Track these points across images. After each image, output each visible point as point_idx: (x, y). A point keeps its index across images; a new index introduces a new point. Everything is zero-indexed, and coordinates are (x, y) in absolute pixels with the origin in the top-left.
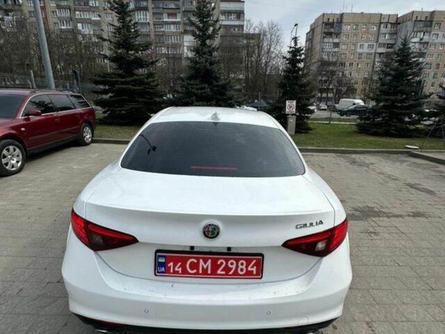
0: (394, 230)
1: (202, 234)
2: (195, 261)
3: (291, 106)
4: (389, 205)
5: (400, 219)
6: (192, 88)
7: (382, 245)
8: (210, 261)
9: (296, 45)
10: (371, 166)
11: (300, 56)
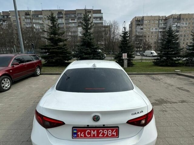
0: (173, 109)
1: (92, 119)
2: (90, 131)
3: (125, 56)
4: (171, 98)
5: (176, 104)
6: (83, 50)
7: (169, 116)
8: (96, 131)
9: (125, 30)
10: (161, 80)
11: (127, 35)
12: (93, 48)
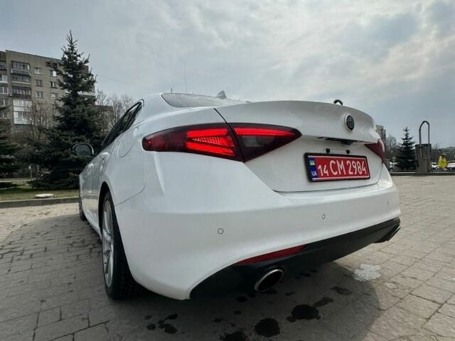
2: (334, 163)
8: (343, 162)
12: (97, 136)
